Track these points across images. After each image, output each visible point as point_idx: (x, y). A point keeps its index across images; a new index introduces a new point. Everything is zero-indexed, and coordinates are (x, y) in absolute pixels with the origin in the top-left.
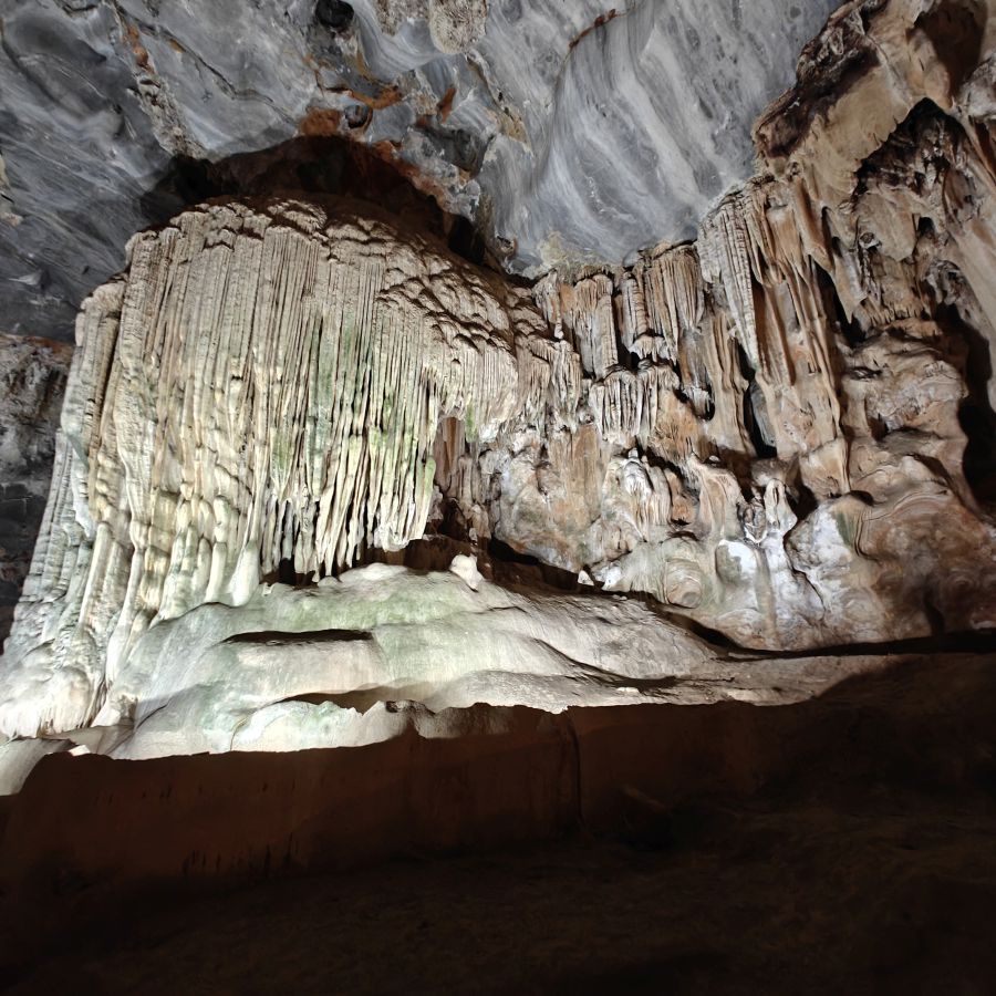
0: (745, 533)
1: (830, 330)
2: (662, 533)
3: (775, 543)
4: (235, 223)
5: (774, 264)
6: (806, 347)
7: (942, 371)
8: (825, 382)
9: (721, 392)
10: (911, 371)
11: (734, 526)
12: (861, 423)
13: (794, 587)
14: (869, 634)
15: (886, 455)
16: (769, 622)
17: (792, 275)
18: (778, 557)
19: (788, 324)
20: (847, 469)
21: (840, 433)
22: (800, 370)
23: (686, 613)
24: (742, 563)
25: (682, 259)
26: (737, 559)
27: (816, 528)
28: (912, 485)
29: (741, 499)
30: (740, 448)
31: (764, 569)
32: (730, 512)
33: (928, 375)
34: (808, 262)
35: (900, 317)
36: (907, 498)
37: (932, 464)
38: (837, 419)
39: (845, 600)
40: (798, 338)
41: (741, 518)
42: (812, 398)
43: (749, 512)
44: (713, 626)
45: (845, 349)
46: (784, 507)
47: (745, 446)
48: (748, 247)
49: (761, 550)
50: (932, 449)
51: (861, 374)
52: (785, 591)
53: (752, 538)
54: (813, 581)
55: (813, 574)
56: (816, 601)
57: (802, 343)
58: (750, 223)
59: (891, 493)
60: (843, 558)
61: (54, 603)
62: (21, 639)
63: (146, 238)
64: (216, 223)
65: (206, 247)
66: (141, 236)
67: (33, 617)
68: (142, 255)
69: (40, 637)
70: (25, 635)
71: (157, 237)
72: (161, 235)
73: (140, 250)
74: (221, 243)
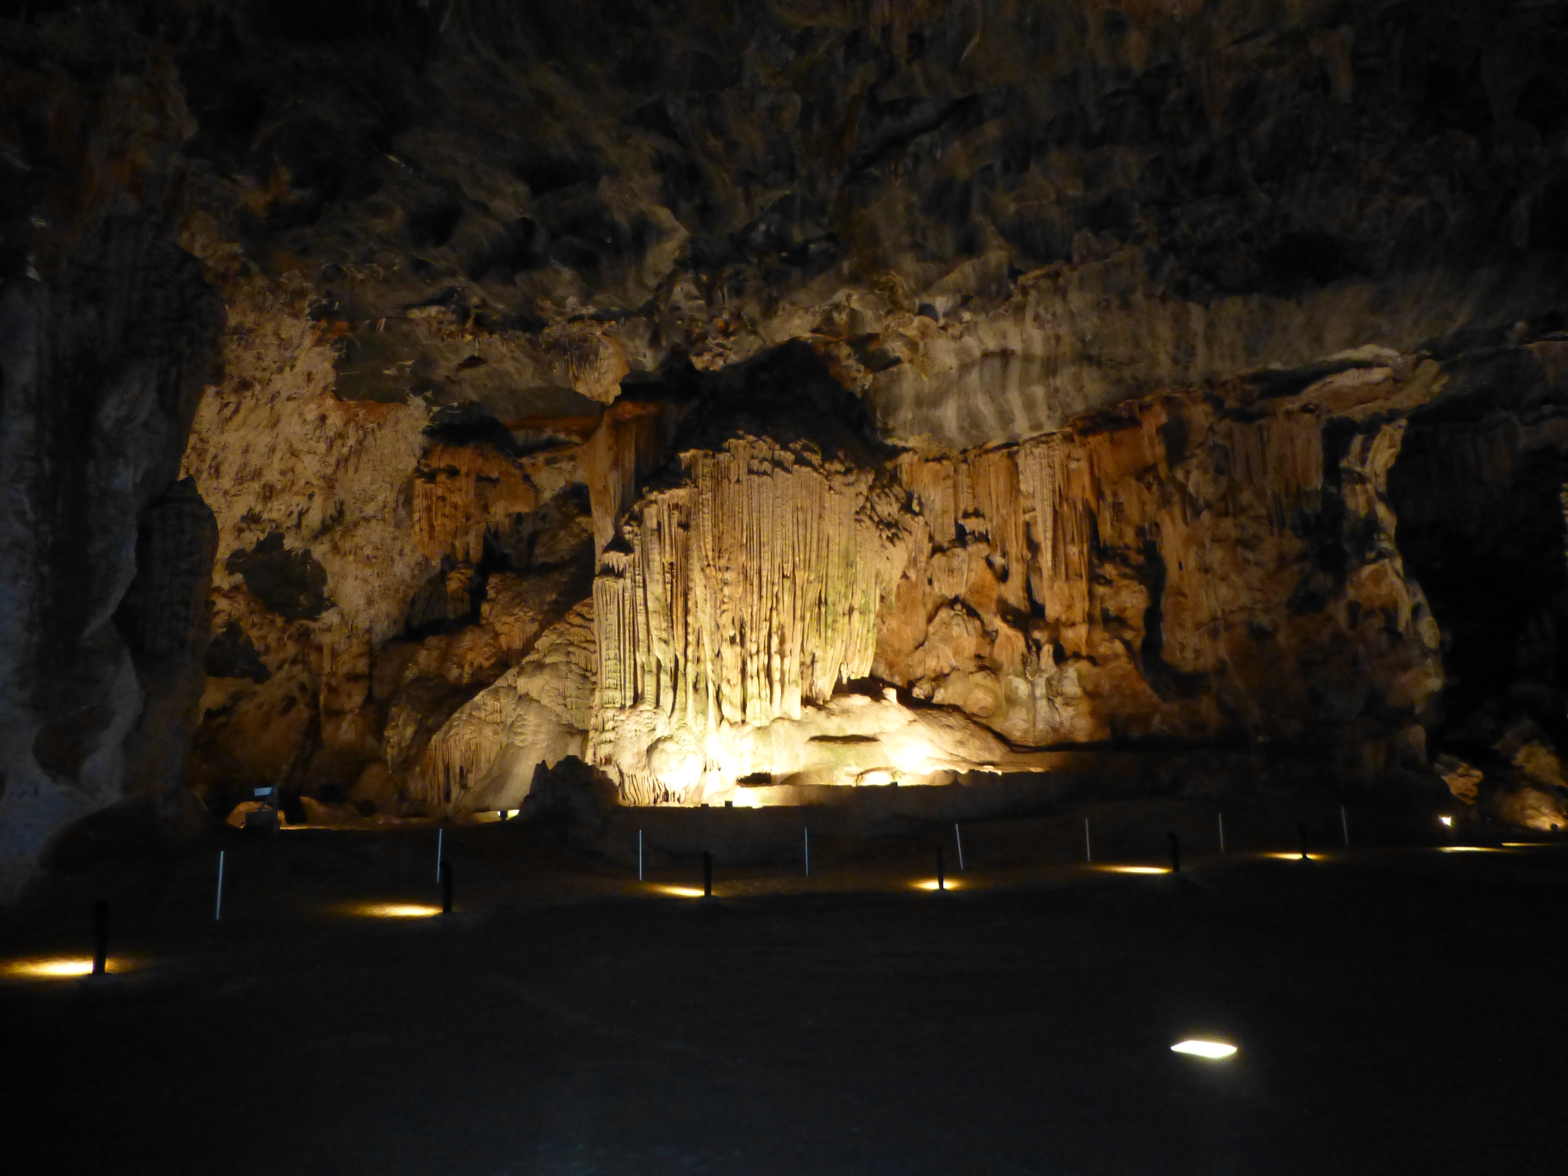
0: (1025, 674)
1: (1091, 549)
2: (971, 666)
3: (1041, 682)
4: (768, 455)
5: (1067, 500)
6: (1076, 558)
7: (1141, 591)
8: (1083, 586)
9: (1014, 562)
10: (1126, 586)
11: (1020, 668)
12: (1097, 613)
13: (1047, 709)
14: (1081, 737)
15: (1107, 635)
16: (1031, 729)
17: (1075, 509)
18: (1040, 691)
19: (1069, 538)
20: (1087, 641)
21: (1086, 619)
22: (1071, 572)
23: (984, 721)
24: (1019, 691)
25: (1005, 462)
26: (1017, 688)
27: (1065, 675)
28: (1116, 656)
29: (1025, 650)
30: (1022, 608)
31: (1033, 696)
32: (1018, 658)
33: (1135, 592)
34: (1086, 503)
35: (1127, 547)
36: (1113, 664)
37: (1127, 644)
38: (1087, 609)
39: (1072, 718)
40: (1073, 550)
41: (1025, 663)
42: (1075, 593)
43: (1029, 660)
44: (999, 731)
45: (1096, 562)
46: (1051, 661)
47: (1025, 606)
48: (1053, 483)
49: (1033, 685)
50: (1129, 635)
51: (1102, 581)
52: (1042, 710)
53: (1029, 677)
54: (1057, 705)
55: (1058, 701)
56: (1057, 718)
57: (1074, 554)
58: (1057, 465)
59: (1106, 659)
60: (1075, 694)
61: (655, 711)
62: (634, 733)
63: (706, 456)
64: (755, 452)
65: (751, 472)
66: (701, 453)
67: (638, 719)
68: (706, 470)
69: (655, 733)
70: (636, 731)
71: (713, 457)
72: (717, 455)
73: (703, 465)
74: (765, 473)
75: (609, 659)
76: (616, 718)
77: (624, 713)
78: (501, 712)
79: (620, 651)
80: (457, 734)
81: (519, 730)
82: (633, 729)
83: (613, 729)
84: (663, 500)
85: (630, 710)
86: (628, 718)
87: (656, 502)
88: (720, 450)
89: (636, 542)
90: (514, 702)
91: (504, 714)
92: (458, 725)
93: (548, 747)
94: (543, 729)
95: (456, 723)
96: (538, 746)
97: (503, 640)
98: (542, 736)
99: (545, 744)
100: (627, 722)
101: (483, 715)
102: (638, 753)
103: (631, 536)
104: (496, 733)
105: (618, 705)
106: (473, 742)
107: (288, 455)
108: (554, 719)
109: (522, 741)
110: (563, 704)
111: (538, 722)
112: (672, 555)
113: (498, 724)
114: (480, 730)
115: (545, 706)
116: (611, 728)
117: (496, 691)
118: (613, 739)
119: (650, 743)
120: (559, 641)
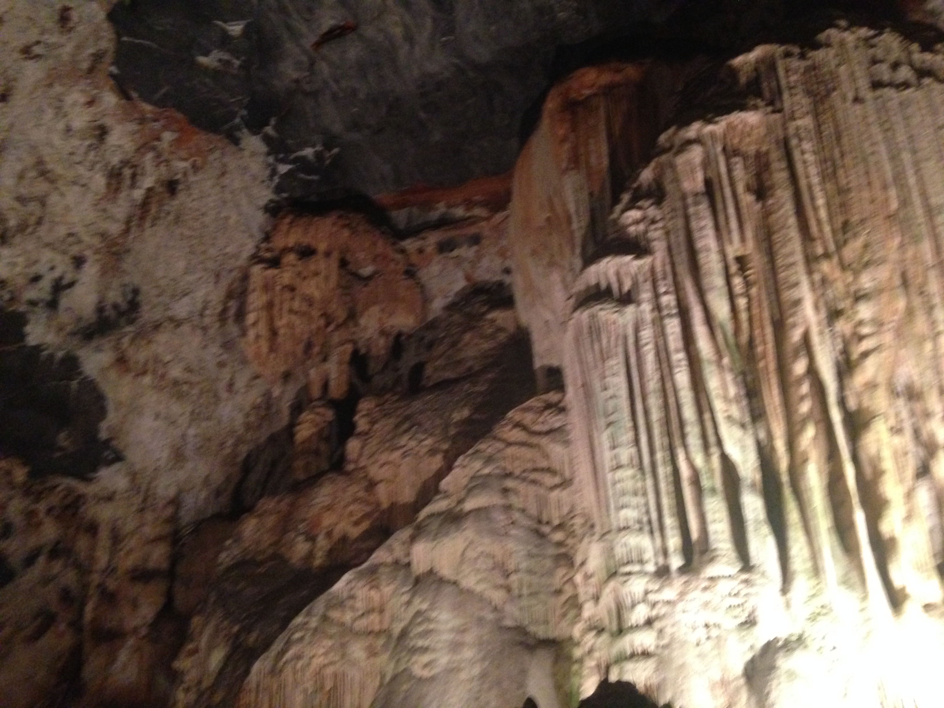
4: (904, 59)
61: (744, 576)
62: (702, 633)
63: (788, 55)
64: (879, 53)
65: (876, 85)
66: (777, 49)
67: (707, 596)
68: (793, 78)
69: (756, 630)
70: (707, 626)
71: (803, 56)
72: (811, 54)
73: (787, 71)
74: (906, 85)
75: (619, 467)
76: (652, 597)
77: (670, 585)
78: (382, 611)
79: (639, 451)
80: (298, 657)
81: (420, 643)
82: (701, 623)
83: (649, 622)
84: (712, 135)
85: (684, 579)
86: (682, 594)
87: (698, 141)
88: (817, 46)
89: (652, 235)
90: (405, 589)
91: (387, 615)
92: (302, 639)
93: (483, 676)
94: (469, 638)
95: (297, 635)
96: (463, 676)
97: (382, 491)
98: (468, 653)
99: (476, 670)
100: (680, 606)
101: (348, 617)
102: (724, 683)
103: (641, 227)
104: (372, 653)
105: (651, 568)
106: (329, 671)
107: (32, 174)
108: (490, 616)
109: (426, 666)
110: (501, 586)
111: (457, 622)
112: (743, 239)
113: (379, 634)
114: (343, 646)
115: (469, 592)
116: (642, 621)
117: (374, 570)
118: (652, 649)
119: (749, 656)
120: (486, 471)
